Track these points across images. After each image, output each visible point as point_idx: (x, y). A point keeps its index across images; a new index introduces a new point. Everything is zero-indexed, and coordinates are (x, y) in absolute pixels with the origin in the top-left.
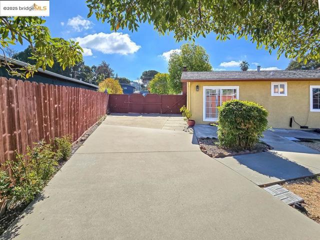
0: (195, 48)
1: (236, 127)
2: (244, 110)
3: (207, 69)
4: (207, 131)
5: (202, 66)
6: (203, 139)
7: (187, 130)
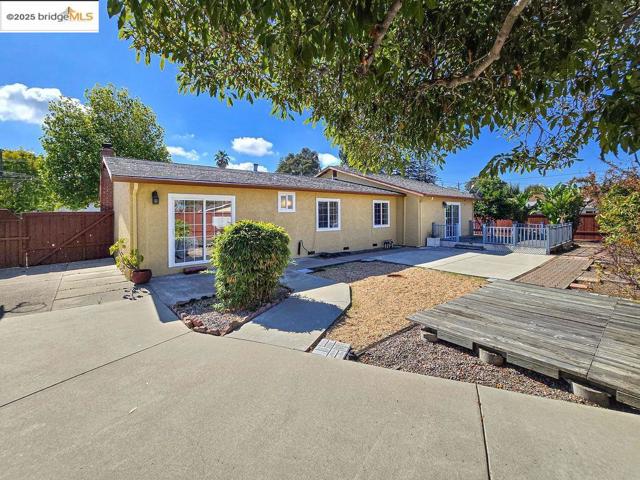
0: (129, 105)
1: (252, 269)
2: (263, 238)
3: (160, 157)
4: (183, 287)
5: (148, 148)
6: (182, 305)
7: (135, 295)
